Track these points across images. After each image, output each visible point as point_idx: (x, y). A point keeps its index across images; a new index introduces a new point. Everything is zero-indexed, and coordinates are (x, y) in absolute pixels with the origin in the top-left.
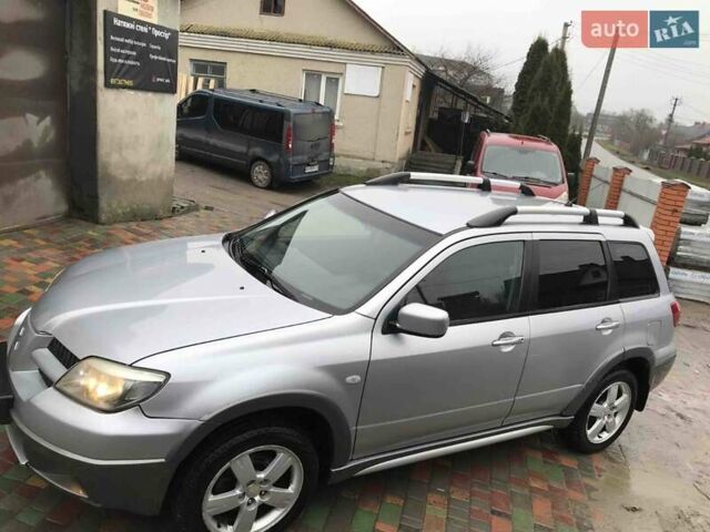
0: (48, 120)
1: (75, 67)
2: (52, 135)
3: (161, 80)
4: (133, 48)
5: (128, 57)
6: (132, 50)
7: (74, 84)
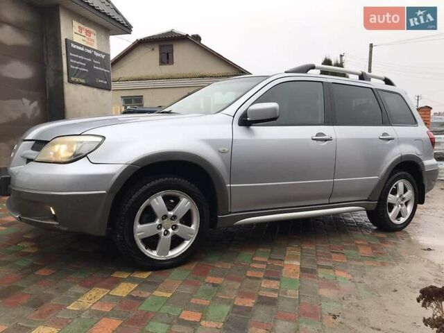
0: (35, 104)
1: (50, 73)
2: (38, 112)
3: (102, 81)
4: (83, 61)
5: (80, 66)
6: (82, 62)
7: (50, 83)
